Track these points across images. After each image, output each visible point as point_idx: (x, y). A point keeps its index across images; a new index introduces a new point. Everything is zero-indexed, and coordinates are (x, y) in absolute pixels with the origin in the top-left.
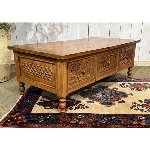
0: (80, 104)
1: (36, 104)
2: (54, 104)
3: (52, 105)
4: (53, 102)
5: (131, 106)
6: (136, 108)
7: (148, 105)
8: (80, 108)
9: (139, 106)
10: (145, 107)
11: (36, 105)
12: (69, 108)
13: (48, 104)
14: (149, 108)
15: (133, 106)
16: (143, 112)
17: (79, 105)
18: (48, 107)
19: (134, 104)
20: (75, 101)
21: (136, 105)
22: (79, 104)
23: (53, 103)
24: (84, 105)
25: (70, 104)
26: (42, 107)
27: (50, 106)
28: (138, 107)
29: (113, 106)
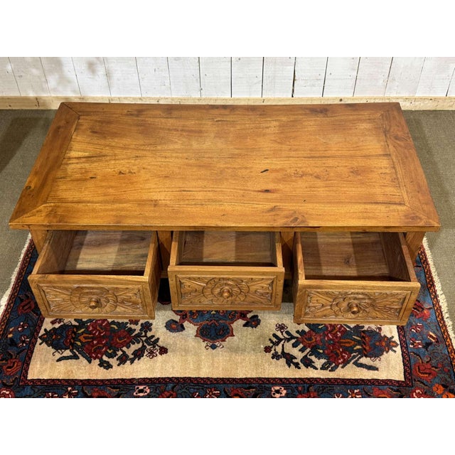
0: (149, 334)
1: (39, 341)
2: (84, 340)
3: (79, 344)
4: (83, 330)
5: (270, 340)
6: (279, 349)
7: (310, 339)
8: (146, 353)
9: (288, 340)
10: (301, 346)
11: (40, 344)
12: (120, 353)
13: (70, 337)
14: (308, 350)
15: (274, 340)
16: (289, 366)
17: (144, 339)
18: (67, 353)
19: (279, 334)
20: (137, 324)
21: (281, 337)
22: (146, 336)
23: (83, 333)
24: (158, 339)
25: (125, 337)
26: (53, 350)
27: (73, 349)
28: (283, 345)
29: (227, 340)
